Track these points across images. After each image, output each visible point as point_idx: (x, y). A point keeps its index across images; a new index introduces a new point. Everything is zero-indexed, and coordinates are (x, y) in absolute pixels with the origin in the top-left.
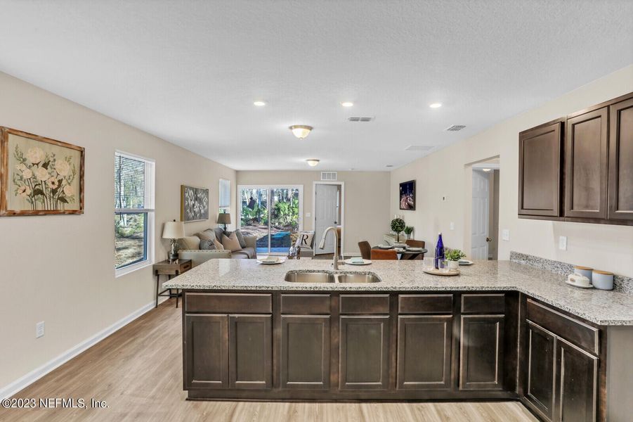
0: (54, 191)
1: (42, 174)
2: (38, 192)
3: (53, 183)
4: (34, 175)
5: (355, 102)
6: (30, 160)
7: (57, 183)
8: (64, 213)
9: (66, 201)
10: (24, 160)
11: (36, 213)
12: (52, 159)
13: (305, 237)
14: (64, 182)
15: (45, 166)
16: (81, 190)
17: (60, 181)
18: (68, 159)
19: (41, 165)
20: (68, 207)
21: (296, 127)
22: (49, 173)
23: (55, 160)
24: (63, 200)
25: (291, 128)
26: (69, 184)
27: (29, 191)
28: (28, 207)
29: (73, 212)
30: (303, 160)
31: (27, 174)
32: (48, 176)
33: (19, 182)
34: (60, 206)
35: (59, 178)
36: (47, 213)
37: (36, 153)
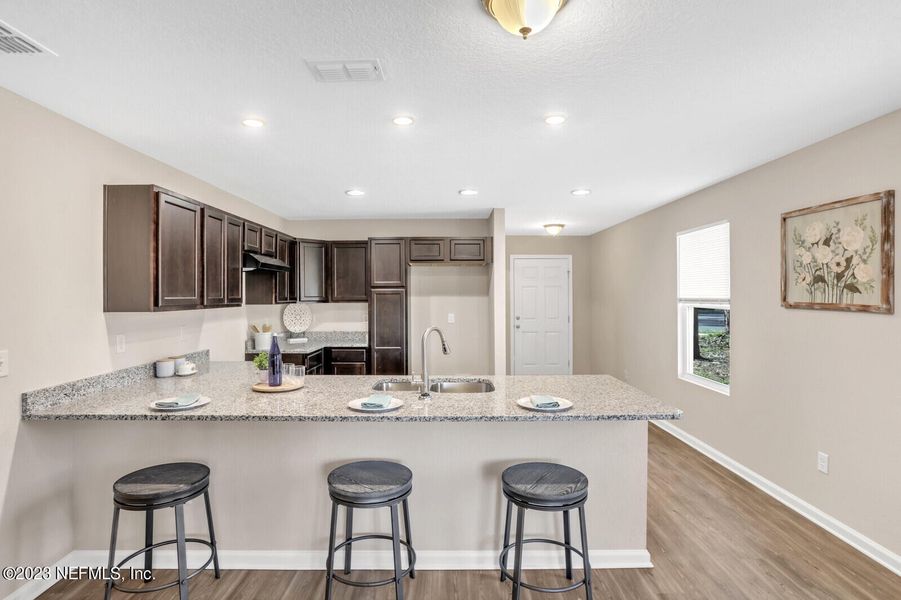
0: (839, 276)
1: (824, 255)
2: (819, 279)
3: (838, 264)
4: (813, 258)
6: (810, 240)
7: (844, 264)
8: (848, 309)
9: (858, 291)
10: (803, 242)
12: (834, 231)
14: (855, 261)
15: (827, 242)
17: (849, 260)
18: (860, 223)
19: (821, 243)
20: (858, 299)
22: (833, 252)
23: (839, 230)
24: (853, 288)
26: (865, 261)
27: (809, 279)
28: (806, 299)
29: (865, 309)
31: (807, 259)
32: (831, 255)
33: (798, 270)
34: (848, 298)
35: (848, 255)
36: (825, 307)
37: (814, 230)
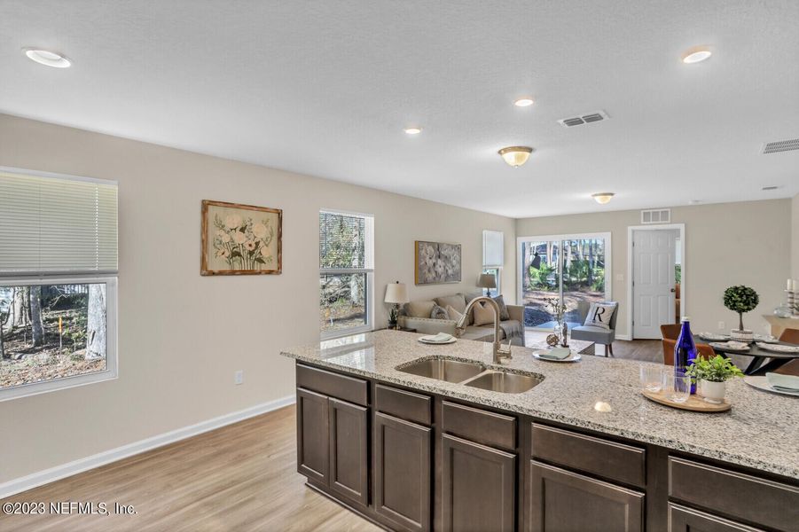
0: (251, 253)
1: (240, 238)
2: (235, 254)
3: (250, 245)
4: (232, 239)
5: (535, 98)
6: (229, 226)
7: (254, 245)
8: (260, 273)
9: (264, 262)
10: (223, 226)
11: (233, 273)
12: (248, 224)
13: (600, 311)
14: (261, 244)
15: (243, 230)
16: (279, 250)
17: (257, 244)
18: (265, 223)
19: (238, 229)
20: (264, 267)
21: (506, 150)
22: (247, 237)
23: (252, 224)
24: (260, 261)
25: (500, 152)
26: (267, 246)
27: (228, 254)
28: (227, 268)
29: (270, 272)
30: (587, 196)
31: (226, 239)
32: (245, 239)
33: (218, 246)
34: (257, 267)
35: (257, 240)
36: (244, 273)
37: (234, 219)
